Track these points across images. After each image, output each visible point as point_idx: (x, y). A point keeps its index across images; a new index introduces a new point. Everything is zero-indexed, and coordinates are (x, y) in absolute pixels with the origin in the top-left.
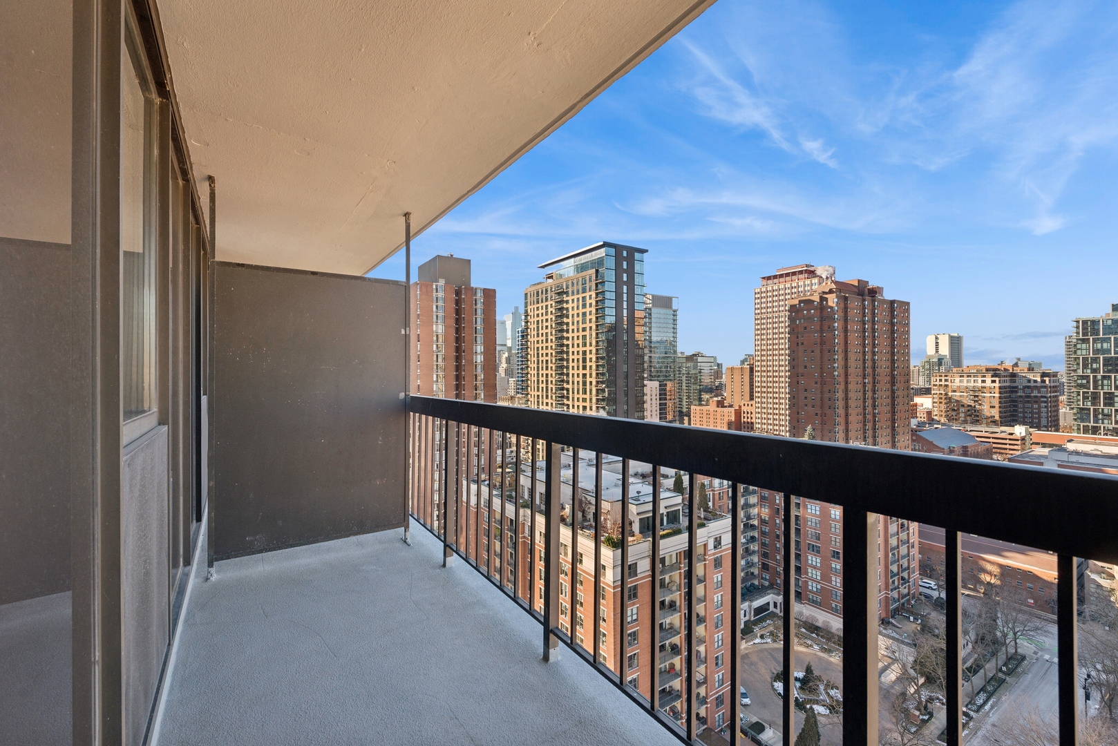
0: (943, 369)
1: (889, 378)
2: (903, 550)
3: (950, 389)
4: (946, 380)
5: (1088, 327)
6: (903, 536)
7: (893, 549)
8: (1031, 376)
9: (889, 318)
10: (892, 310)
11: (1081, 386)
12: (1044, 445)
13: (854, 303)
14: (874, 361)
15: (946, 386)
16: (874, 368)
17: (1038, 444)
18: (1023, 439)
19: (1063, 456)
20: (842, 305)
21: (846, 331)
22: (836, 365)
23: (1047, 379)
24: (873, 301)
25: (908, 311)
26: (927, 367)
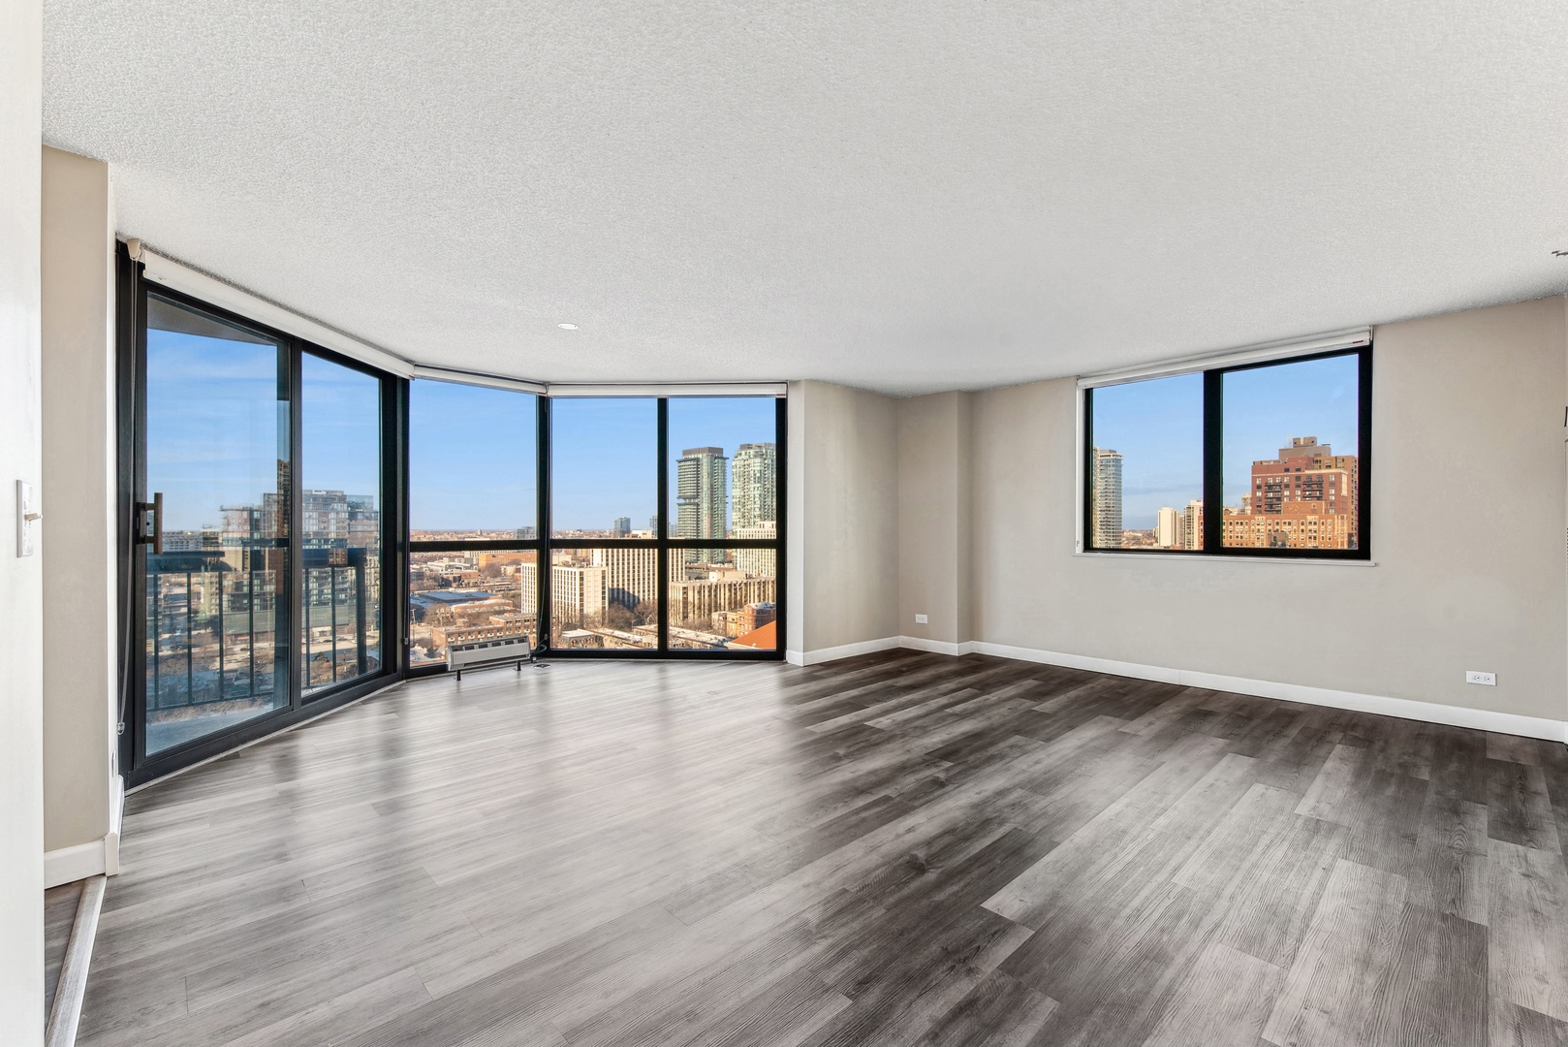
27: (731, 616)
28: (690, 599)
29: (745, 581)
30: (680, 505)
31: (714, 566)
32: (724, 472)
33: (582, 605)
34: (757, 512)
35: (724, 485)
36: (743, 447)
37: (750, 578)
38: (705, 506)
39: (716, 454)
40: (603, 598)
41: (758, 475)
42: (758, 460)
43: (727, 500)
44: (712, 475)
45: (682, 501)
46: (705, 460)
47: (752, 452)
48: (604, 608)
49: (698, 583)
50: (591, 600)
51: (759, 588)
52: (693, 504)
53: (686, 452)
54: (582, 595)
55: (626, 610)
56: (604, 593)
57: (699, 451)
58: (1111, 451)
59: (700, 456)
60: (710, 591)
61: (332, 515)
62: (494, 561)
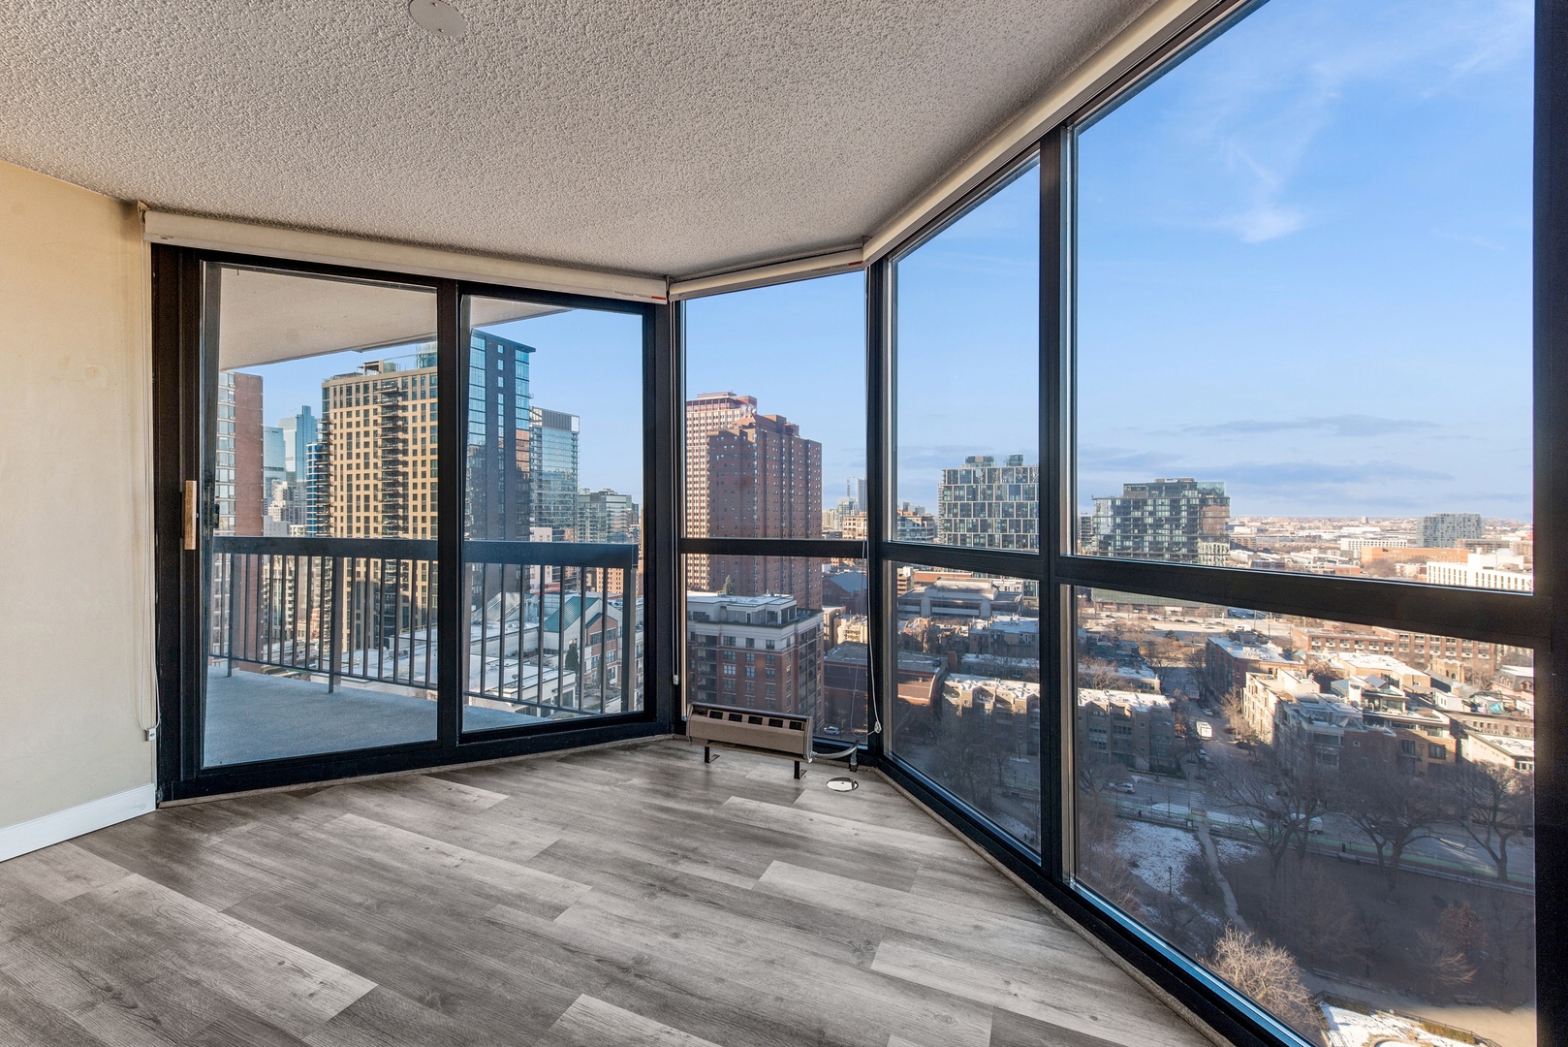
0: (853, 512)
1: (803, 522)
2: (811, 699)
3: (856, 533)
4: (854, 524)
5: (952, 476)
6: (810, 685)
7: (802, 700)
8: (914, 520)
9: (804, 459)
10: (807, 450)
11: (946, 529)
12: (923, 584)
13: (773, 441)
14: (790, 503)
15: (854, 529)
16: (790, 511)
17: (918, 583)
18: (909, 579)
19: (934, 593)
20: (761, 443)
21: (765, 470)
22: (755, 508)
23: (925, 522)
24: (790, 440)
25: (820, 452)
61: (1183, 502)
62: (1385, 556)
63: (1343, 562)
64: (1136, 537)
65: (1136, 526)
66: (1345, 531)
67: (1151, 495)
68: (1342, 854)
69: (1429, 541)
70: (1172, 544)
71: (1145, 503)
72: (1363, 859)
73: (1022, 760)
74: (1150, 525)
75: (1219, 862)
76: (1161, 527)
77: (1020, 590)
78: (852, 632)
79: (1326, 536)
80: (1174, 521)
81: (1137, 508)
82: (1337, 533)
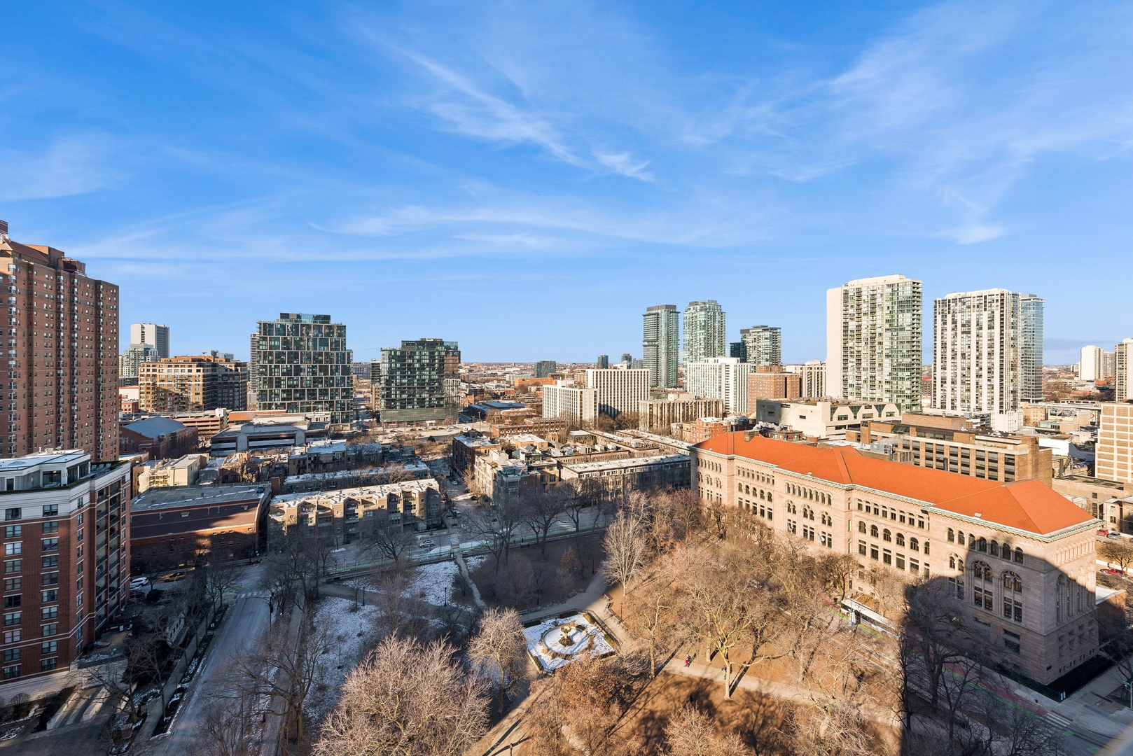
0: (149, 359)
1: (92, 369)
2: (113, 557)
3: (158, 379)
4: (154, 370)
5: (266, 328)
6: (113, 542)
7: (100, 561)
8: (227, 366)
9: (93, 300)
10: (97, 292)
11: (262, 373)
12: (238, 423)
13: (44, 279)
14: (72, 349)
15: (155, 376)
16: (72, 356)
17: (233, 422)
18: (222, 419)
19: (251, 429)
20: (24, 275)
21: (30, 308)
22: (13, 352)
23: (239, 368)
24: (72, 277)
25: (117, 295)
26: (132, 356)
27: (686, 426)
28: (655, 413)
29: (695, 401)
30: (645, 346)
31: (669, 389)
32: (677, 322)
33: (581, 414)
34: (702, 351)
35: (677, 331)
36: (691, 304)
37: (699, 399)
38: (663, 347)
39: (671, 309)
40: (595, 410)
41: (703, 324)
42: (703, 313)
43: (679, 342)
44: (668, 325)
45: (646, 343)
46: (663, 314)
47: (698, 307)
48: (595, 417)
49: (660, 402)
50: (587, 411)
51: (705, 407)
52: (654, 346)
53: (649, 309)
54: (581, 407)
55: (610, 419)
56: (595, 406)
57: (659, 308)
58: (1030, 296)
59: (659, 311)
60: (669, 408)
61: (437, 354)
62: (524, 383)
63: (508, 387)
64: (409, 377)
65: (409, 369)
66: (507, 370)
67: (418, 349)
68: (522, 544)
69: (539, 375)
70: (431, 380)
71: (415, 354)
72: (531, 542)
73: (340, 550)
74: (418, 369)
75: (469, 573)
76: (424, 369)
77: (329, 420)
78: (158, 477)
79: (499, 373)
80: (431, 365)
81: (410, 357)
82: (504, 371)
